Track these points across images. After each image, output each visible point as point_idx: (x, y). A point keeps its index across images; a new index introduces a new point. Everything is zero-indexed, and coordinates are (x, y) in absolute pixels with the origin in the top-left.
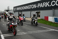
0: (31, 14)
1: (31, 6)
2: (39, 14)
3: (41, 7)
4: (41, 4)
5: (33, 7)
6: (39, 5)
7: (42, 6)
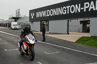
0: (68, 25)
1: (68, 7)
2: (88, 25)
3: (92, 9)
4: (92, 3)
5: (72, 11)
6: (87, 5)
7: (93, 7)
